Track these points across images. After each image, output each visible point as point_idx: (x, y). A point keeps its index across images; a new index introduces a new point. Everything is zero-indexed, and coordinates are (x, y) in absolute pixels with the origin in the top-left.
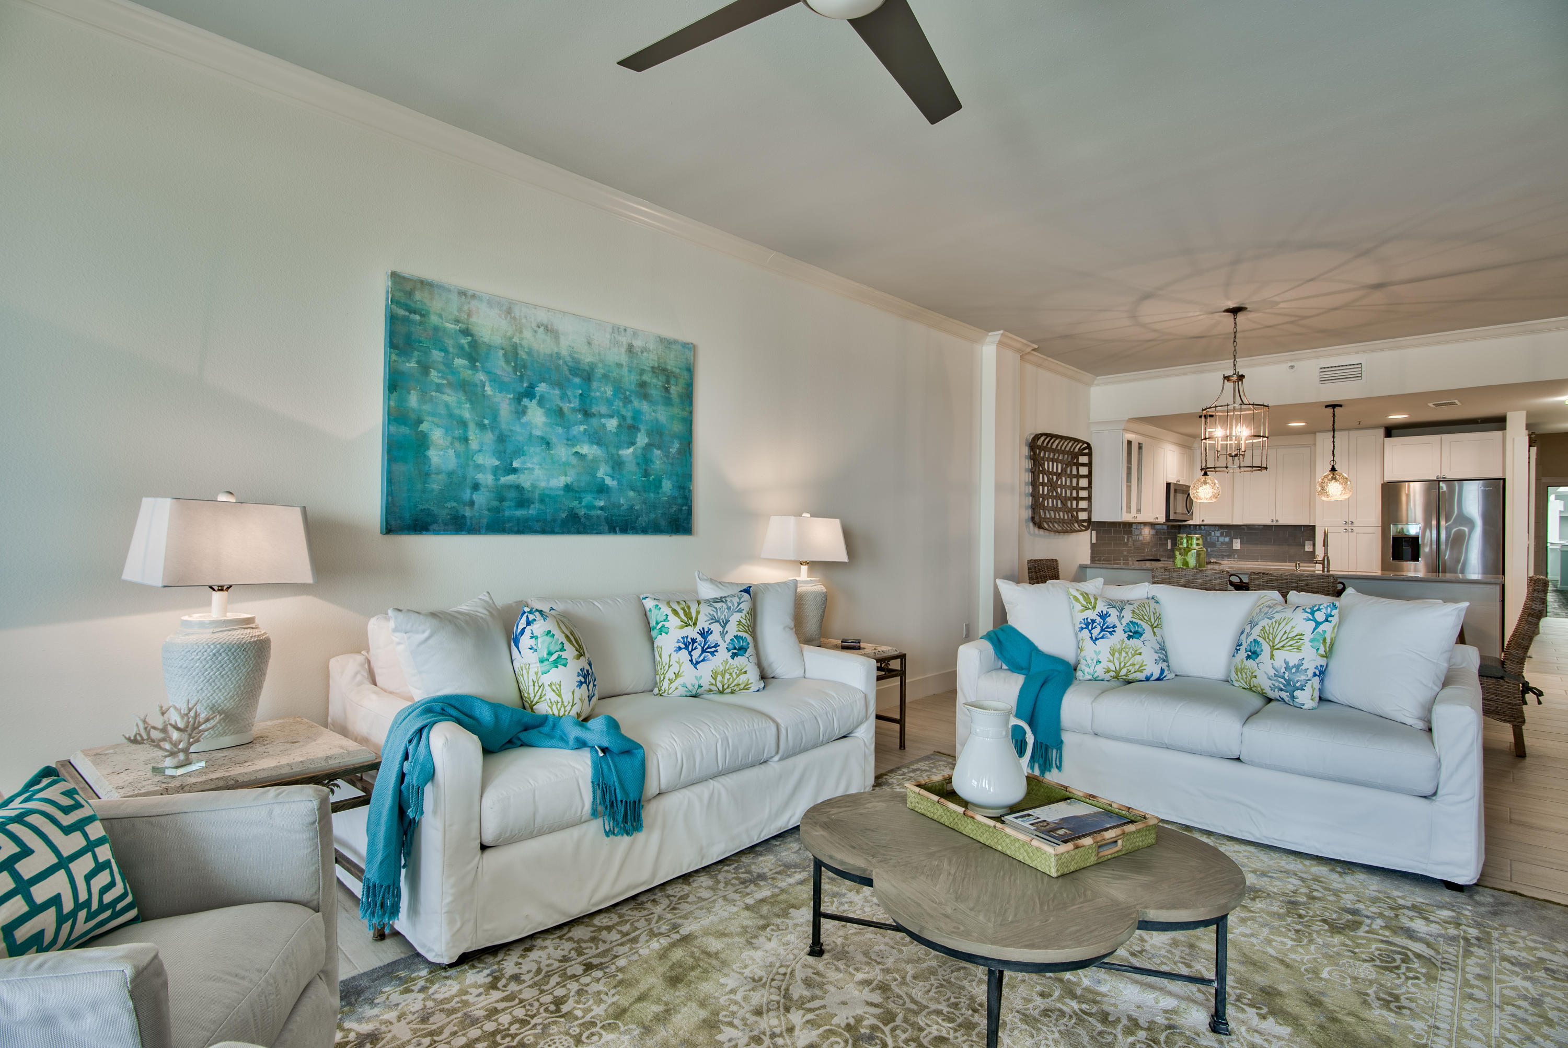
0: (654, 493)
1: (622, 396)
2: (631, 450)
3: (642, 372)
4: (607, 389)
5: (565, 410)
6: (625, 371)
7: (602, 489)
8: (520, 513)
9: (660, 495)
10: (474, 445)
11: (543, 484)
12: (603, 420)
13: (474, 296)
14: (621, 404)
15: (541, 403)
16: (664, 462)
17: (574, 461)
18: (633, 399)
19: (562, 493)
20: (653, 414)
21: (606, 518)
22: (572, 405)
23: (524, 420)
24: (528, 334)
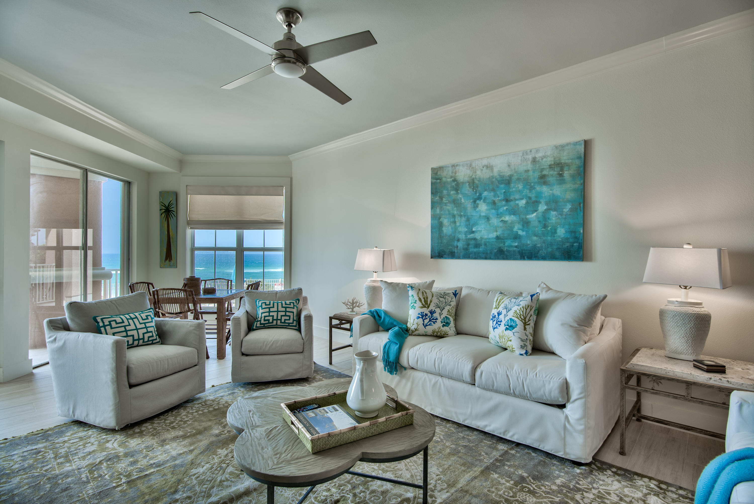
0: (551, 236)
1: (529, 187)
2: (535, 214)
3: (542, 170)
4: (519, 186)
5: (497, 202)
6: (531, 173)
7: (516, 237)
8: (475, 250)
9: (555, 238)
10: (458, 224)
11: (486, 237)
12: (517, 202)
13: (457, 165)
14: (528, 191)
15: (484, 201)
16: (559, 218)
17: (501, 224)
18: (536, 186)
19: (495, 240)
20: (551, 192)
21: (519, 252)
22: (500, 198)
23: (477, 209)
24: (478, 173)
